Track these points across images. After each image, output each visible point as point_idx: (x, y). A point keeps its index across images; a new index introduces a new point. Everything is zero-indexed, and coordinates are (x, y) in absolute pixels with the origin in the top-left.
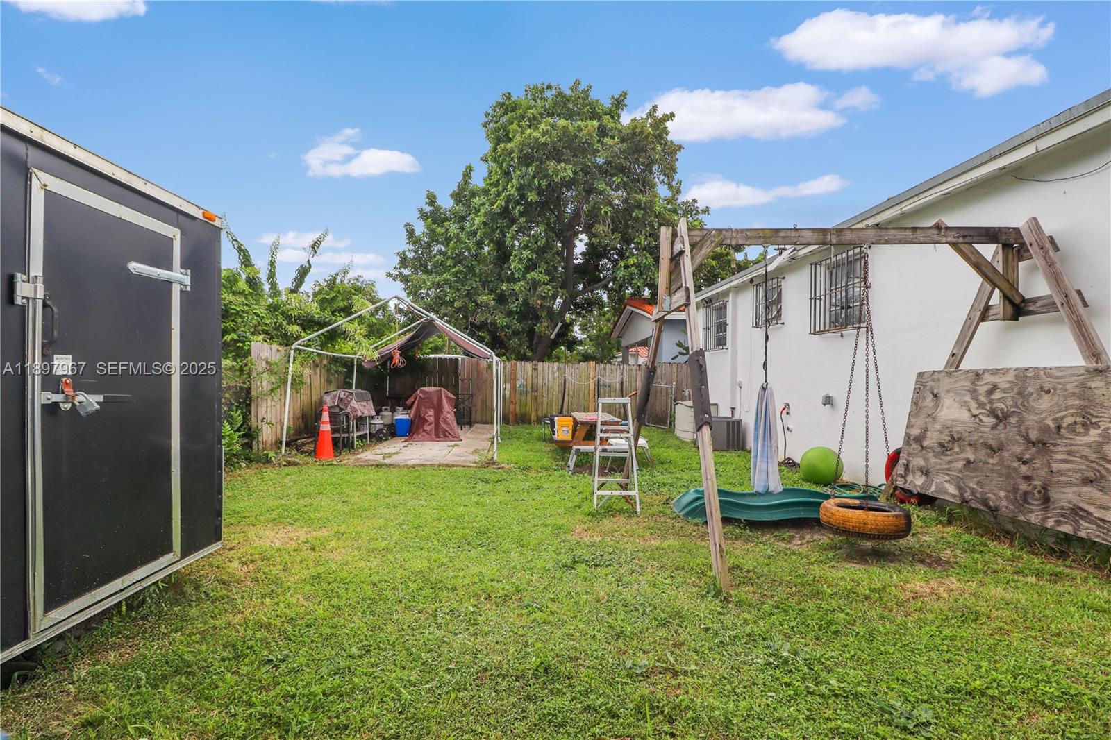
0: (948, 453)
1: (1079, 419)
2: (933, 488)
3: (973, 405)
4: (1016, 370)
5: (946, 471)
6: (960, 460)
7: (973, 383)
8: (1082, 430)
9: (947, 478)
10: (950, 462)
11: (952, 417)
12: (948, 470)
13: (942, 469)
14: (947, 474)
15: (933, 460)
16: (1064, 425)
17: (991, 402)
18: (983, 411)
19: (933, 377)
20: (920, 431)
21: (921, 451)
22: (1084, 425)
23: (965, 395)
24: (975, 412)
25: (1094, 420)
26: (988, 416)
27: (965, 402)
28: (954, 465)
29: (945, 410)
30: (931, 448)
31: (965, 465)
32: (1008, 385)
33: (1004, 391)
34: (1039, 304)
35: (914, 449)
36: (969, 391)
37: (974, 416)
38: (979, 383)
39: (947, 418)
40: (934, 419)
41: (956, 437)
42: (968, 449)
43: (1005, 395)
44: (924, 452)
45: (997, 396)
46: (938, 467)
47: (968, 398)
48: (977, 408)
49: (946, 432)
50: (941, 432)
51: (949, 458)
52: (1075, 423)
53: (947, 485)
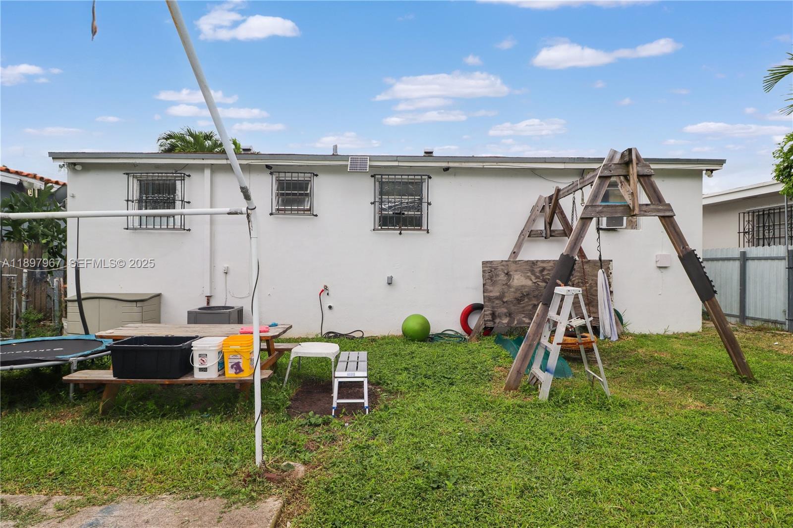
0: (522, 303)
1: (580, 281)
2: (516, 322)
3: (533, 278)
4: (554, 261)
5: (522, 312)
6: (530, 305)
7: (531, 267)
8: (582, 285)
9: (523, 315)
10: (523, 307)
11: (521, 284)
12: (524, 311)
13: (520, 312)
14: (523, 314)
15: (513, 308)
16: (575, 283)
17: (543, 276)
18: (539, 280)
19: (502, 263)
20: (499, 294)
21: (503, 304)
22: (582, 283)
23: (528, 273)
24: (534, 281)
25: (586, 281)
26: (542, 282)
27: (528, 276)
28: (526, 308)
29: (515, 281)
30: (511, 301)
31: (533, 307)
32: (550, 268)
33: (549, 270)
34: (556, 232)
35: (497, 304)
36: (529, 271)
37: (535, 283)
38: (535, 267)
39: (518, 285)
40: (509, 286)
41: (525, 294)
42: (534, 299)
43: (549, 272)
44: (505, 304)
45: (545, 273)
46: (517, 311)
47: (529, 274)
48: (535, 279)
49: (519, 292)
50: (515, 292)
51: (523, 305)
52: (579, 282)
53: (524, 319)
